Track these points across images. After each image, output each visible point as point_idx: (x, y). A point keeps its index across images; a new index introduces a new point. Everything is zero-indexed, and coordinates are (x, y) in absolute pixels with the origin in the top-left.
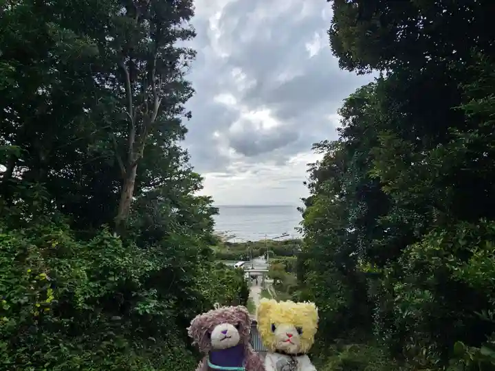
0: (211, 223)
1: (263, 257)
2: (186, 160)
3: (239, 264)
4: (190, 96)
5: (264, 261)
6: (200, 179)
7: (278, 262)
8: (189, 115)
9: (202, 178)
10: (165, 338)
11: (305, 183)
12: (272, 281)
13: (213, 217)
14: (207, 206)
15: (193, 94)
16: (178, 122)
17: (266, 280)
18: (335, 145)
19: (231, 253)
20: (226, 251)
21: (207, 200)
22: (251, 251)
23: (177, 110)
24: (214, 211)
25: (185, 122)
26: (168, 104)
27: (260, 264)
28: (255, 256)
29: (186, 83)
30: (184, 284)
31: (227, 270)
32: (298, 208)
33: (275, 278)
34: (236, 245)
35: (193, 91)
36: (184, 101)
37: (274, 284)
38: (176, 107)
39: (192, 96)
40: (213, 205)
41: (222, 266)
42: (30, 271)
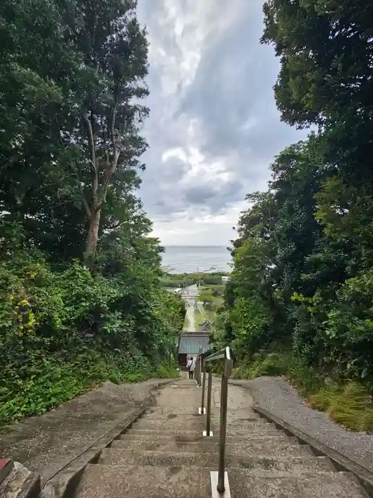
0: (160, 259)
1: (196, 285)
2: (140, 206)
3: (177, 290)
4: (144, 150)
5: (196, 288)
6: (150, 224)
7: (207, 289)
8: (143, 167)
9: (152, 223)
10: (128, 349)
11: (234, 228)
12: (202, 303)
13: (160, 254)
14: (156, 245)
15: (147, 148)
16: (134, 173)
17: (198, 303)
18: (264, 195)
19: (171, 281)
20: (168, 280)
21: (156, 241)
22: (186, 280)
23: (133, 162)
24: (161, 249)
25: (140, 173)
26: (126, 157)
27: (194, 290)
28: (190, 284)
29: (140, 139)
30: (141, 307)
31: (169, 295)
32: (228, 248)
33: (205, 301)
34: (175, 276)
35: (147, 145)
36: (139, 155)
37: (204, 305)
38: (132, 160)
39: (145, 150)
40: (160, 244)
41: (165, 292)
42: (12, 298)
